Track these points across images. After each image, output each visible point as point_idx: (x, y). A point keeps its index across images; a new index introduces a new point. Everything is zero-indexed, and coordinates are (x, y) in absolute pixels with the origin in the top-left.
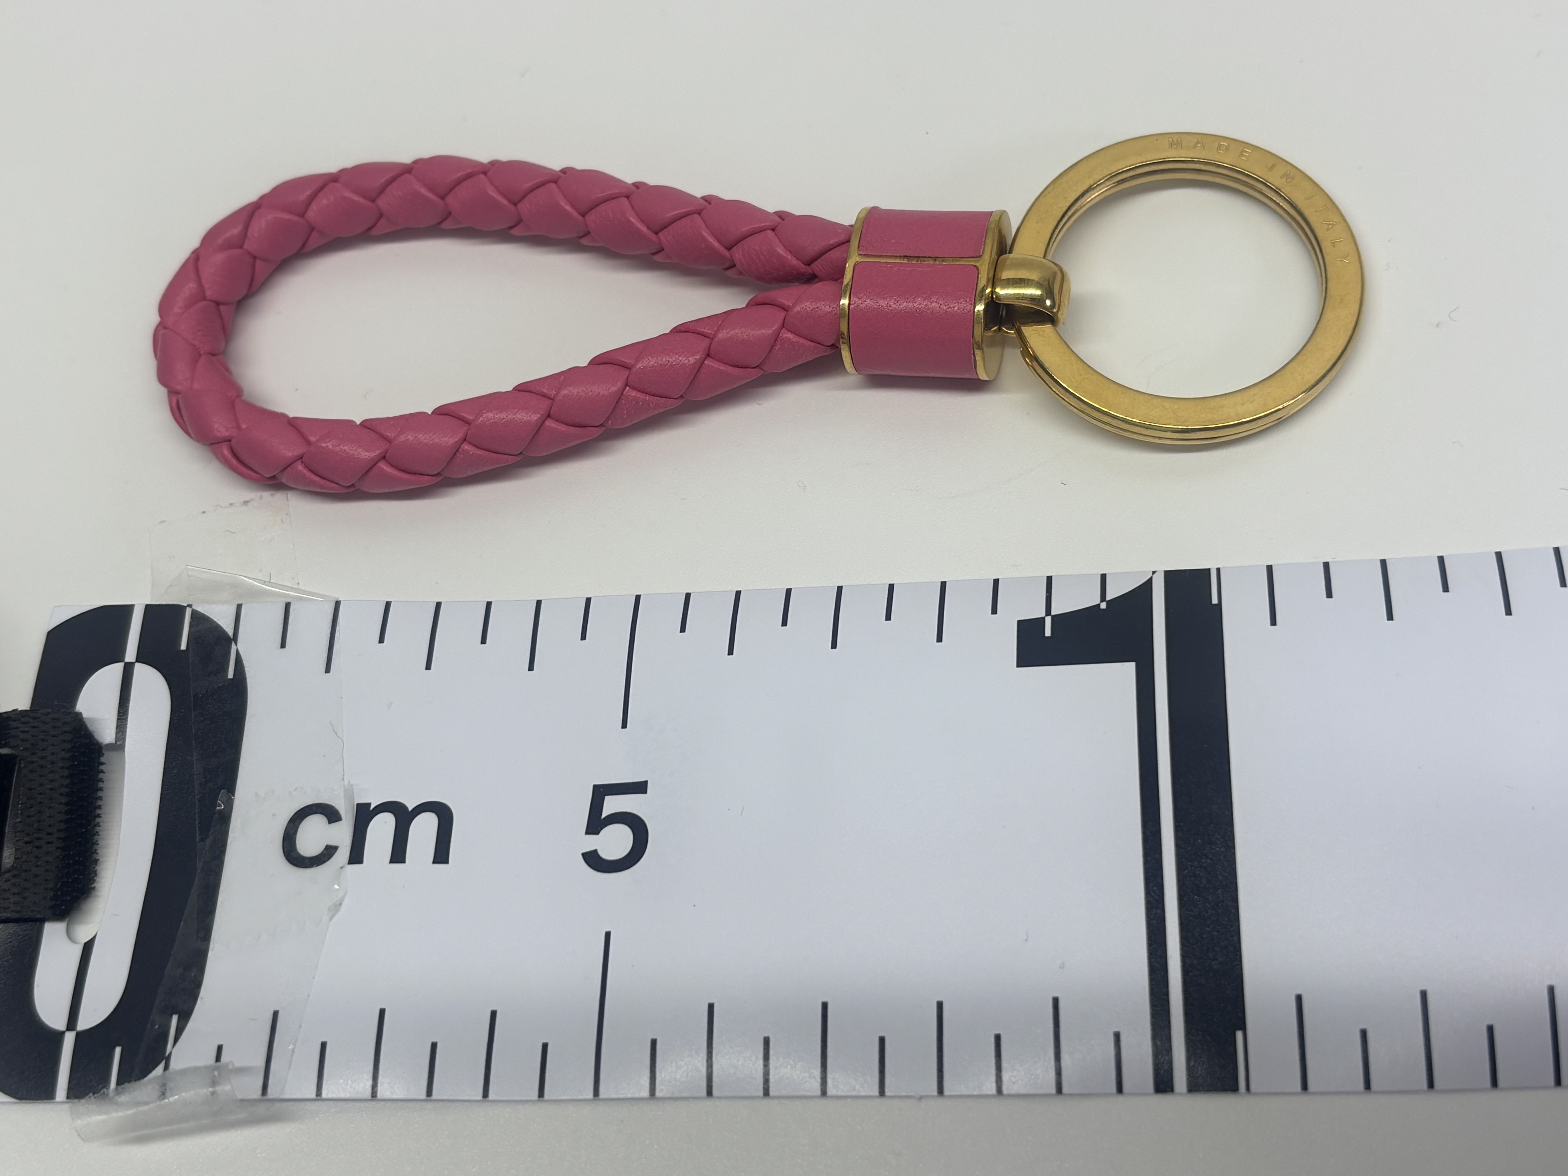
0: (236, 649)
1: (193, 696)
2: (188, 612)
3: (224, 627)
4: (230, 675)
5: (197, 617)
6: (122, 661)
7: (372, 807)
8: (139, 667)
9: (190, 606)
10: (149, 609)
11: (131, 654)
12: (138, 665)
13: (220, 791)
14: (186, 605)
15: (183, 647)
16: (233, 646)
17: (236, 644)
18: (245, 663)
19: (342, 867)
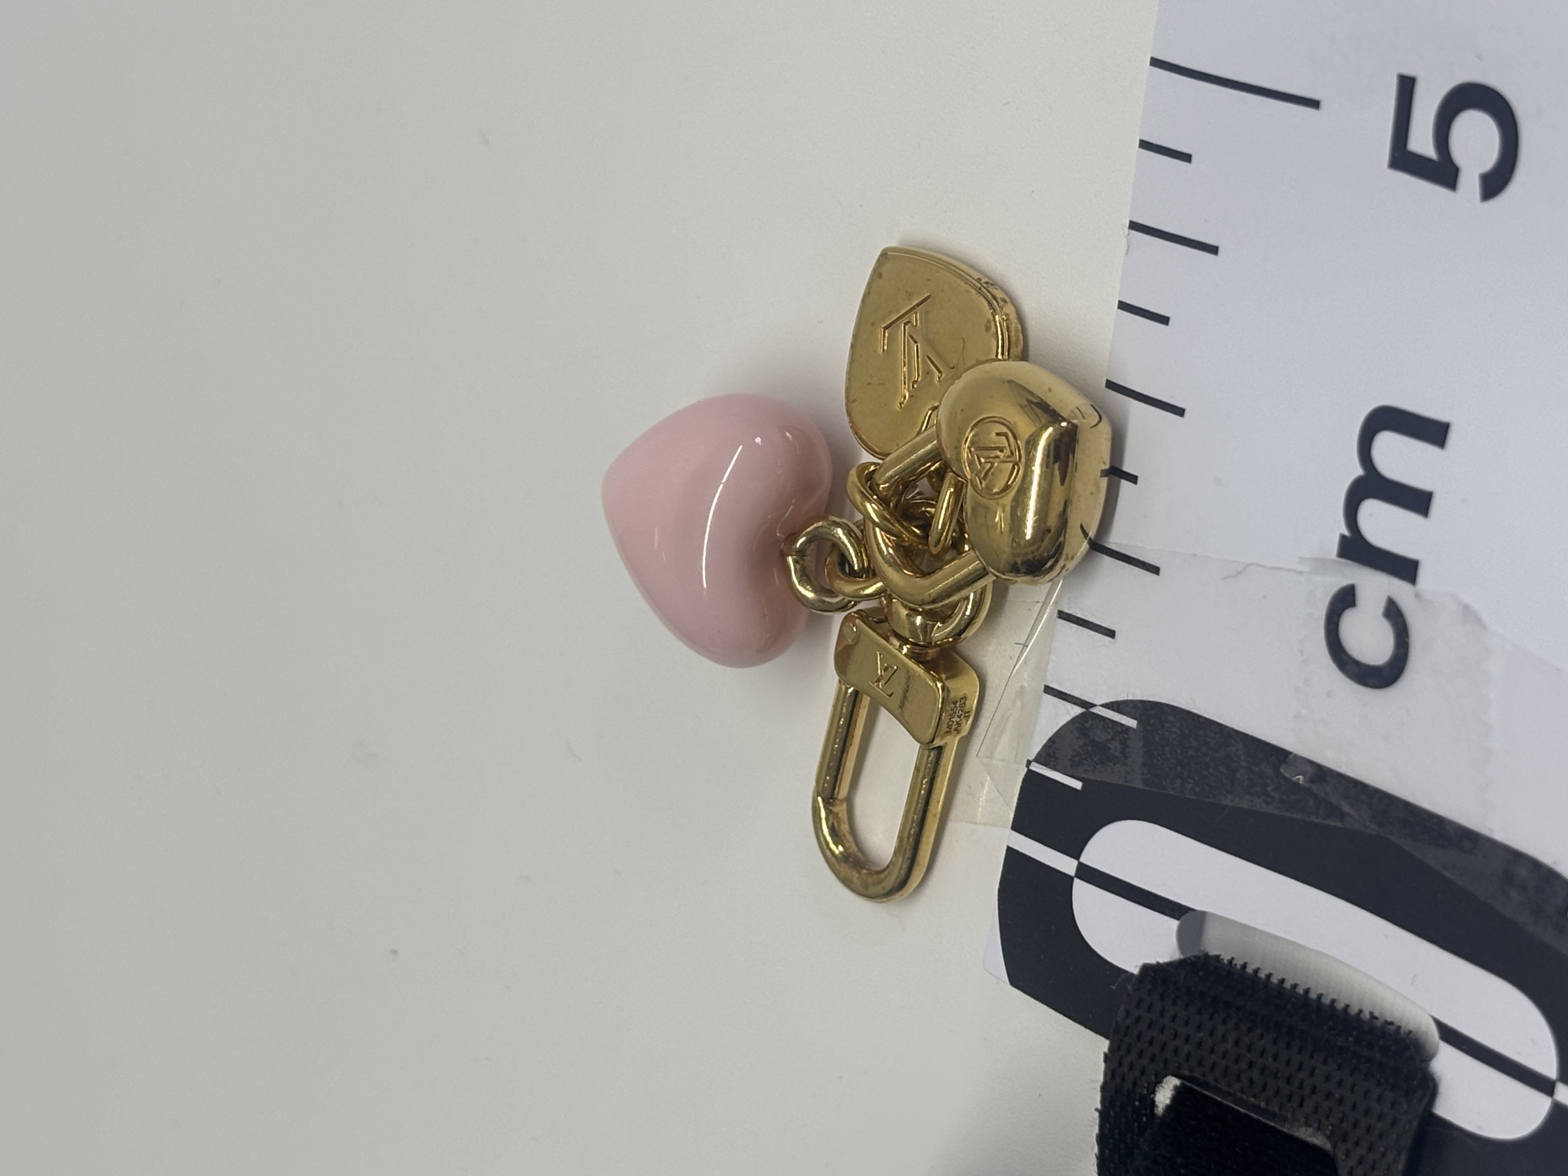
0: (1101, 708)
1: (1146, 787)
2: (1037, 768)
3: (1068, 718)
4: (1132, 723)
5: (1047, 755)
6: (1071, 879)
7: (1346, 533)
8: (1087, 858)
9: (1029, 763)
10: (1020, 825)
11: (1066, 864)
12: (1084, 859)
13: (1281, 774)
14: (1026, 769)
15: (1077, 785)
16: (1097, 710)
17: (1093, 705)
18: (1122, 697)
19: (1417, 596)
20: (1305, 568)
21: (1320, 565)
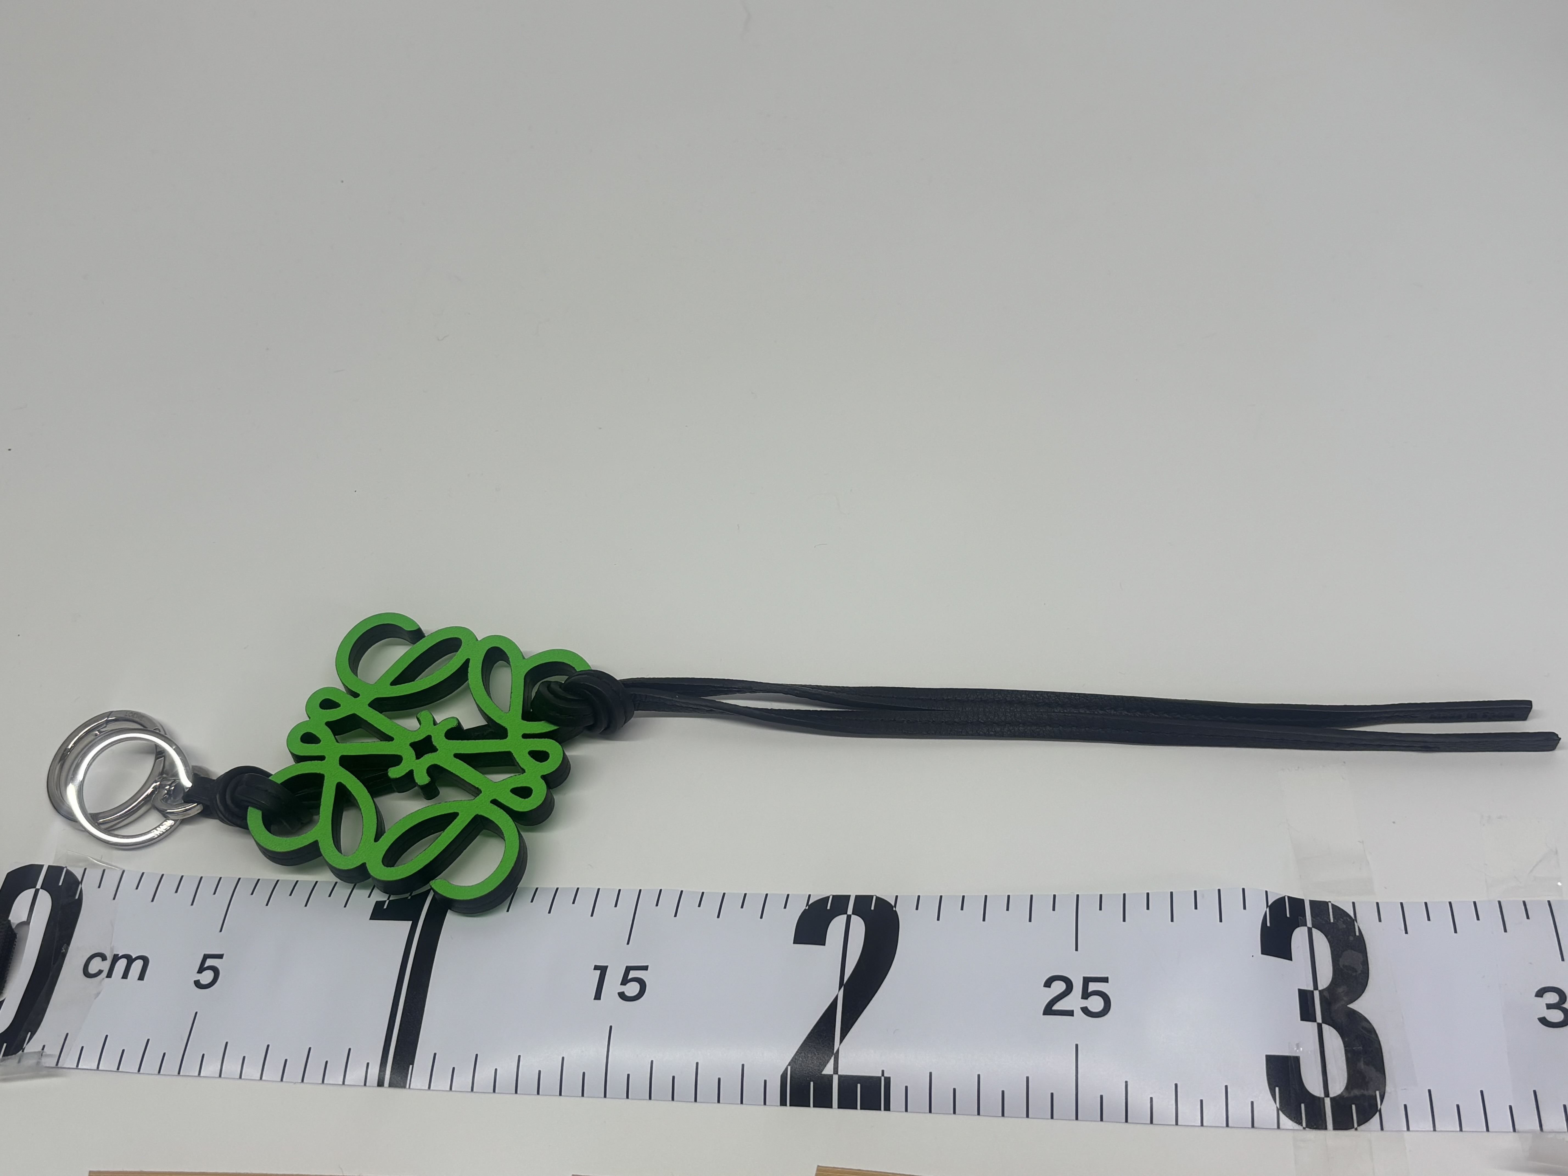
1: (61, 906)
3: (78, 878)
4: (77, 897)
5: (68, 872)
6: (35, 888)
10: (50, 867)
12: (41, 890)
13: (65, 944)
14: (64, 867)
15: (60, 884)
16: (80, 886)
18: (83, 893)
19: (103, 979)
20: (112, 945)
21: (112, 949)
